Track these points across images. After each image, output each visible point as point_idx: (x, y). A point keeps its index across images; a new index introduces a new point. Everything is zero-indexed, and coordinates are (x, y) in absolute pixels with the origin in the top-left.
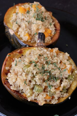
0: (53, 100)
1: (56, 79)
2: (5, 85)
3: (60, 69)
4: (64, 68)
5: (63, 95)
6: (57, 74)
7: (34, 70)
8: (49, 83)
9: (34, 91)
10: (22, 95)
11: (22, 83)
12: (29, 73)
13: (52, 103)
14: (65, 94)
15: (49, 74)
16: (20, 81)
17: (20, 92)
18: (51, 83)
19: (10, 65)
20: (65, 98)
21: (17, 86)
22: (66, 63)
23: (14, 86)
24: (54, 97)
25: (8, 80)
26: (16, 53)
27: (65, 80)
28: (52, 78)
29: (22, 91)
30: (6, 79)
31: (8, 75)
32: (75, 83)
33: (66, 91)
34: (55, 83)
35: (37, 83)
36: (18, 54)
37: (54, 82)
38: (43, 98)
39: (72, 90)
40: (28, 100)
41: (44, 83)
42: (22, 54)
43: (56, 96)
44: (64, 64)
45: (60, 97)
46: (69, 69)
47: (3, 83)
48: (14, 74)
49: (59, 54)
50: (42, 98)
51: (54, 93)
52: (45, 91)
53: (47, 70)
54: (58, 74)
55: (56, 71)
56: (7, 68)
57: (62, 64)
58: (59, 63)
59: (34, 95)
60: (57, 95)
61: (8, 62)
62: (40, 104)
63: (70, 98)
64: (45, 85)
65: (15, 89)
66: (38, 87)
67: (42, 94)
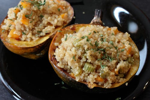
0: (107, 83)
1: (111, 58)
2: (52, 62)
3: (118, 49)
4: (122, 48)
5: (119, 80)
6: (112, 54)
7: (85, 44)
8: (103, 62)
9: (84, 69)
10: (70, 75)
11: (71, 58)
12: (79, 48)
13: (104, 87)
14: (121, 79)
15: (103, 52)
16: (68, 55)
17: (68, 71)
18: (105, 63)
19: (60, 41)
20: (121, 84)
21: (64, 64)
22: (125, 43)
23: (62, 63)
24: (107, 79)
25: (55, 56)
26: (68, 29)
27: (122, 62)
28: (106, 58)
29: (70, 70)
30: (54, 55)
31: (56, 51)
32: (135, 68)
33: (123, 76)
34: (110, 63)
35: (87, 61)
36: (70, 30)
37: (108, 62)
38: (94, 79)
39: (131, 75)
40: (76, 81)
41: (97, 61)
42: (75, 31)
43: (109, 78)
44: (122, 43)
45: (114, 81)
46: (127, 50)
47: (50, 60)
48: (62, 48)
49: (118, 34)
50: (92, 78)
51: (108, 75)
52: (97, 71)
53: (101, 48)
54: (115, 53)
55: (112, 50)
56: (56, 44)
57: (121, 43)
58: (116, 42)
59: (83, 75)
60: (111, 78)
61: (58, 38)
62: (89, 86)
63: (127, 84)
64: (97, 63)
65: (62, 67)
66: (88, 65)
67: (93, 74)
